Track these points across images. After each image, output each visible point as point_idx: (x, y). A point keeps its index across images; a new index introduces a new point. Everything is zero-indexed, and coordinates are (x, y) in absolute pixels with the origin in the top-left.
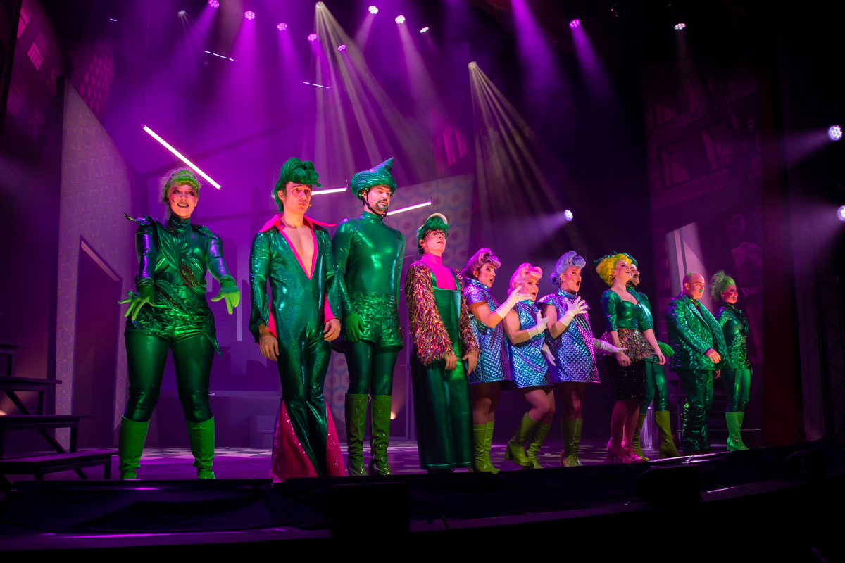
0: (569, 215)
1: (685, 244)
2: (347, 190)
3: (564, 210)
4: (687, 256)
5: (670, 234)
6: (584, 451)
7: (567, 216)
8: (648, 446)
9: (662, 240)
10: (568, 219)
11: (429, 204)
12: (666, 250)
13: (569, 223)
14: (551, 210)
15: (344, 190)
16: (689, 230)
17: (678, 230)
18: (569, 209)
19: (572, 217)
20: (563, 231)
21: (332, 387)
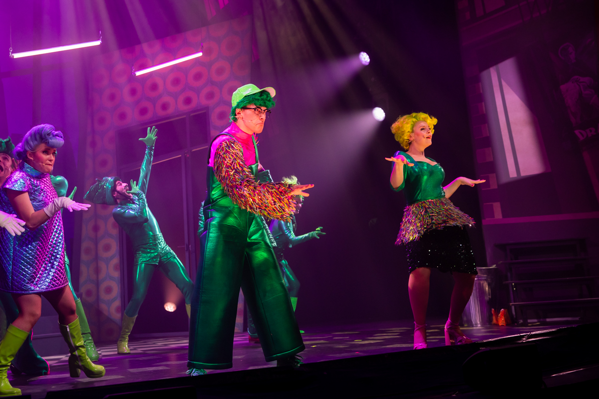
0: (365, 58)
1: (504, 83)
2: (101, 44)
3: (358, 53)
4: (506, 97)
5: (484, 74)
6: (401, 334)
7: (363, 60)
8: (476, 324)
9: (477, 80)
10: (364, 63)
11: (200, 54)
12: (481, 92)
13: (366, 68)
14: (342, 54)
15: (98, 43)
16: (508, 67)
17: (495, 67)
18: (364, 51)
19: (369, 60)
20: (359, 78)
21: (98, 278)
